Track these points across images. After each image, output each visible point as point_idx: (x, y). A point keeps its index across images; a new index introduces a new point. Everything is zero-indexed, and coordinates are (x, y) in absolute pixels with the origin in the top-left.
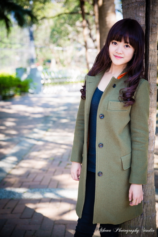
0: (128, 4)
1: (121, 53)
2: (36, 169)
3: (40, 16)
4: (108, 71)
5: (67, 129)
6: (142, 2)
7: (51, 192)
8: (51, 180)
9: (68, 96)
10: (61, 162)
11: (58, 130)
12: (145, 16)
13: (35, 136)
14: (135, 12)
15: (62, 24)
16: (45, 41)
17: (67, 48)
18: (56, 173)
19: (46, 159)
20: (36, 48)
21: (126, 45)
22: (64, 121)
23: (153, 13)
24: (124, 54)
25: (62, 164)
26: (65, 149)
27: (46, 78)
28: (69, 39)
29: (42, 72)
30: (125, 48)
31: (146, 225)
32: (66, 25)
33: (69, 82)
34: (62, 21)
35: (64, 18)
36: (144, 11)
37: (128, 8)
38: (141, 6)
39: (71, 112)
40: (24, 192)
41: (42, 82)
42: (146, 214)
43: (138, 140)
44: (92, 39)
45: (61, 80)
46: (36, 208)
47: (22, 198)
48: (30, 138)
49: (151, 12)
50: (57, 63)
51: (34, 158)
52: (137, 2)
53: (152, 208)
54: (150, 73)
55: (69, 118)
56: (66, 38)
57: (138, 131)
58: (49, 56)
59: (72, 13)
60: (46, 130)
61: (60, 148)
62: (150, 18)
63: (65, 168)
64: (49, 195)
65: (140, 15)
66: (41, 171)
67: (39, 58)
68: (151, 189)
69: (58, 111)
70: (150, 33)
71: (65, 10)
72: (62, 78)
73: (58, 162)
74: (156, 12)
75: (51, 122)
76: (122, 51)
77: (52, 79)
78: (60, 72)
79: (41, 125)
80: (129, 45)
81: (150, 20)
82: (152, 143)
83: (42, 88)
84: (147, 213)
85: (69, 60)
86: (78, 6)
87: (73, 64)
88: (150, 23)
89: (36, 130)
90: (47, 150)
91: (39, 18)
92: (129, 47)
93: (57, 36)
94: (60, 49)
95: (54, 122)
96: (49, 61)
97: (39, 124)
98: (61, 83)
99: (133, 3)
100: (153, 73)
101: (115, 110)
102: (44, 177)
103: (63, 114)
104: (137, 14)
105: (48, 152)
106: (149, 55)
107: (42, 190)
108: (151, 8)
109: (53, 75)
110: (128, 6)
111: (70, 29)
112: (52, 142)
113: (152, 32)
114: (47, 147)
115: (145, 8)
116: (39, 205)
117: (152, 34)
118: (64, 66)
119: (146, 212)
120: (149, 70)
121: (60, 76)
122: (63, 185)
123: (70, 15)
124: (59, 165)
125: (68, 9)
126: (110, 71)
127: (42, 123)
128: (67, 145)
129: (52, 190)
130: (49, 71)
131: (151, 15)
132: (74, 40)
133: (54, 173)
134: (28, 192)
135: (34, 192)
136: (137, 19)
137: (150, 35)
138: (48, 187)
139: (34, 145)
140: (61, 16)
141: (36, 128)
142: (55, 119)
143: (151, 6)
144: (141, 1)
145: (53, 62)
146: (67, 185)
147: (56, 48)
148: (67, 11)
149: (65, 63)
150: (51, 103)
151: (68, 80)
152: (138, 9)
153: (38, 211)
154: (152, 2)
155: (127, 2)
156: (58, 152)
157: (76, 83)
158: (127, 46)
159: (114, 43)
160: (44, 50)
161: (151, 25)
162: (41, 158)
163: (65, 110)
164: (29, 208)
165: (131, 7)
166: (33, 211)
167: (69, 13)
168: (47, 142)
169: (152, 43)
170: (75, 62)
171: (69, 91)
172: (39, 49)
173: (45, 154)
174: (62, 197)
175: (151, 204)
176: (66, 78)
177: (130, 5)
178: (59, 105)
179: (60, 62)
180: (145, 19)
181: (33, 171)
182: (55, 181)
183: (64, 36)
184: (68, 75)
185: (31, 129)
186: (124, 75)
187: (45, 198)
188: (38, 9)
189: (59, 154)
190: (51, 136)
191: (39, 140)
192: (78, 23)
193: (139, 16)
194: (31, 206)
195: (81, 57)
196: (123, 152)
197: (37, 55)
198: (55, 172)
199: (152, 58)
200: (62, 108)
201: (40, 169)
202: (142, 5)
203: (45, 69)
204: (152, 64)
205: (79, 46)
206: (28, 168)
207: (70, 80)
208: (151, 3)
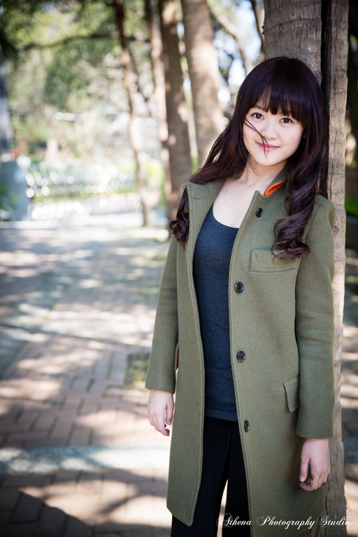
0: (281, 25)
1: (274, 136)
2: (36, 401)
3: (21, 41)
4: (239, 178)
5: (98, 304)
6: (313, 19)
7: (76, 455)
8: (74, 427)
9: (89, 226)
10: (92, 382)
11: (78, 306)
12: (320, 52)
13: (23, 320)
14: (296, 42)
15: (73, 61)
16: (31, 98)
17: (84, 116)
18: (84, 409)
19: (56, 377)
20: (11, 113)
21: (284, 119)
22: (89, 284)
23: (337, 46)
24: (281, 140)
25: (95, 387)
26: (100, 351)
27: (38, 184)
28: (89, 95)
29: (30, 171)
30: (281, 125)
31: (327, 533)
32: (83, 64)
33: (90, 195)
34: (73, 53)
35: (78, 48)
36: (317, 41)
37: (280, 33)
38: (310, 29)
39: (102, 263)
40: (13, 459)
41: (30, 193)
42: (326, 508)
43: (314, 336)
44: (143, 96)
45: (73, 189)
46: (47, 497)
47: (10, 472)
48: (14, 327)
49: (332, 43)
50: (60, 148)
51: (28, 374)
52: (300, 19)
53: (338, 492)
54: (333, 183)
55: (97, 276)
56: (83, 92)
57: (313, 314)
58: (42, 131)
59: (95, 36)
60: (50, 307)
61: (86, 348)
62: (332, 58)
63: (104, 395)
64: (73, 464)
65: (310, 49)
66: (47, 406)
67: (19, 137)
68: (335, 449)
69: (71, 261)
70: (332, 91)
71: (78, 30)
72: (75, 183)
73: (85, 383)
74: (343, 43)
75: (60, 287)
76: (277, 133)
77: (52, 186)
78: (69, 170)
79: (36, 295)
80: (291, 118)
81: (332, 62)
82: (338, 342)
83: (29, 207)
84: (328, 505)
85: (90, 142)
86: (108, 21)
87: (99, 151)
88: (332, 68)
89: (24, 307)
90: (55, 353)
91: (20, 46)
92: (292, 121)
93: (62, 87)
94: (69, 116)
95: (66, 286)
96: (43, 145)
97: (29, 292)
98: (72, 196)
99: (291, 22)
100: (339, 181)
101: (269, 270)
102: (56, 420)
103: (85, 267)
104: (302, 47)
105: (60, 359)
106: (330, 142)
107: (56, 450)
108: (334, 35)
109: (54, 178)
110: (281, 29)
111: (92, 72)
112: (66, 336)
113: (335, 88)
114: (55, 348)
115: (320, 33)
116: (52, 489)
117: (335, 94)
118: (77, 155)
119: (326, 504)
120: (329, 176)
121: (70, 180)
122: (105, 437)
123: (90, 42)
124: (89, 388)
125: (86, 26)
126: (243, 177)
127: (38, 290)
128: (101, 341)
129: (80, 449)
130: (43, 166)
131: (333, 50)
132: (101, 98)
133: (80, 410)
134: (21, 457)
135: (36, 458)
136: (302, 58)
137: (332, 95)
138: (67, 443)
139: (25, 343)
140: (71, 44)
141: (24, 301)
142: (66, 280)
143: (334, 29)
144: (311, 17)
145: (52, 146)
146: (112, 438)
147: (60, 116)
148: (84, 32)
149: (80, 148)
150: (54, 243)
151: (88, 189)
152: (304, 35)
153: (53, 503)
154: (336, 20)
155: (277, 20)
156: (83, 359)
157: (107, 195)
158: (286, 121)
159: (255, 116)
160: (30, 120)
161: (333, 73)
162: (43, 374)
163: (88, 259)
164: (30, 497)
165: (287, 32)
166: (41, 504)
167: (89, 34)
168: (53, 334)
169: (335, 113)
170: (104, 146)
171: (92, 214)
172: (19, 117)
173: (52, 365)
174: (103, 467)
175: (336, 485)
176: (83, 183)
177: (286, 27)
178: (74, 248)
179: (68, 147)
180: (320, 59)
181: (28, 404)
182: (82, 428)
183: (79, 87)
184: (88, 177)
185: (13, 305)
186: (278, 188)
187: (63, 471)
188: (18, 27)
189: (86, 363)
190: (61, 320)
191: (34, 330)
192: (109, 60)
193: (307, 53)
194: (33, 492)
195: (117, 134)
196: (289, 369)
197: (15, 131)
198: (80, 407)
199: (336, 149)
200: (81, 254)
201: (45, 401)
202: (313, 26)
203: (35, 163)
204: (336, 163)
205: (111, 110)
206: (13, 398)
207: (93, 189)
208: (333, 22)
